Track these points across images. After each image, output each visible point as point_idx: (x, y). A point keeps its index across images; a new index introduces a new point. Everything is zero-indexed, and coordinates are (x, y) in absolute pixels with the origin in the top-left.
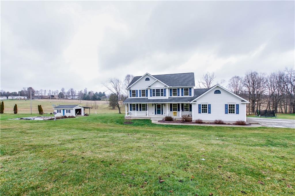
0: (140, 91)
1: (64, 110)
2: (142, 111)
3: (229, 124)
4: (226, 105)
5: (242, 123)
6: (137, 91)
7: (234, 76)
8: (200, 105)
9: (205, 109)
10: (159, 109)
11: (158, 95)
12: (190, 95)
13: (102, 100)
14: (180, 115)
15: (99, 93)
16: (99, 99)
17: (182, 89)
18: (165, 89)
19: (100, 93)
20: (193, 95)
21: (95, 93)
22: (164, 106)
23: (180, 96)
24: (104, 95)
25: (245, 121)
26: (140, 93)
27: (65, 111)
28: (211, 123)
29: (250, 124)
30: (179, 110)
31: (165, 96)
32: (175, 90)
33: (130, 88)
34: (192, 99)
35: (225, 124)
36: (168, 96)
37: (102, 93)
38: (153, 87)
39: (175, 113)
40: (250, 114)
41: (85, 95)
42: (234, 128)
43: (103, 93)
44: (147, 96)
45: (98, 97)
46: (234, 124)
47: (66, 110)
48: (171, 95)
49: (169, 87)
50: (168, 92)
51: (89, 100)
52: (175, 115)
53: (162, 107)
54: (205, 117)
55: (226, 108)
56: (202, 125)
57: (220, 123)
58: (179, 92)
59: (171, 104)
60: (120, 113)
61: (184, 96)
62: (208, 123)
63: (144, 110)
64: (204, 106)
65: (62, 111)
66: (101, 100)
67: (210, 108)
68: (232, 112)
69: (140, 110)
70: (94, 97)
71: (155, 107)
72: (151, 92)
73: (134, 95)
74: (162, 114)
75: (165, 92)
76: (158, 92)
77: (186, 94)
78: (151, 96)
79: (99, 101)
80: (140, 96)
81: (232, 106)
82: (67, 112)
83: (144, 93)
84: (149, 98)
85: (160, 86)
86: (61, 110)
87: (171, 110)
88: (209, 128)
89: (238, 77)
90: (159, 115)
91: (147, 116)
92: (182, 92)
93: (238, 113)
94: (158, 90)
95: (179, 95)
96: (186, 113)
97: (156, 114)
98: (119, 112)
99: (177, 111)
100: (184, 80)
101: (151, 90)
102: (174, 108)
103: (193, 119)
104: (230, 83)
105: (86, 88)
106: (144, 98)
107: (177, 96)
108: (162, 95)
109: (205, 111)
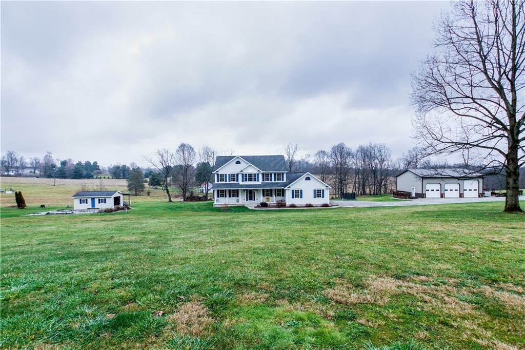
0: (229, 175)
1: (93, 199)
2: (232, 198)
3: (317, 207)
4: (315, 190)
5: (326, 205)
6: (226, 175)
7: (320, 150)
8: (293, 191)
9: (297, 194)
10: (251, 195)
11: (250, 180)
12: (283, 180)
13: (95, 177)
14: (273, 200)
15: (86, 164)
16: (89, 177)
17: (275, 174)
18: (258, 174)
19: (88, 164)
20: (285, 181)
21: (75, 163)
22: (256, 192)
23: (273, 181)
24: (95, 167)
25: (329, 203)
26: (229, 177)
27: (96, 201)
28: (303, 207)
29: (332, 206)
30: (272, 196)
31: (258, 181)
32: (267, 175)
33: (217, 172)
34: (285, 185)
35: (314, 207)
36: (260, 182)
37: (92, 164)
38: (245, 172)
39: (268, 198)
40: (336, 197)
41: (54, 167)
42: (320, 209)
43: (94, 163)
44: (237, 181)
45: (85, 172)
46: (320, 207)
47: (98, 199)
48: (263, 181)
49: (262, 172)
50: (260, 176)
51: (65, 177)
52: (268, 201)
53: (254, 193)
54: (298, 201)
55: (315, 193)
56: (296, 208)
57: (310, 206)
58: (271, 177)
59: (263, 190)
60: (170, 201)
61: (277, 181)
62: (300, 207)
63: (234, 196)
64: (297, 191)
65: (90, 201)
66: (93, 178)
67: (301, 193)
68: (319, 196)
69: (230, 196)
70: (76, 172)
71: (247, 193)
72: (243, 177)
73: (222, 180)
74: (254, 200)
75: (258, 177)
76: (250, 177)
77: (279, 179)
78: (243, 181)
79: (90, 180)
80: (229, 181)
81: (319, 191)
82: (99, 203)
83: (234, 177)
84: (240, 182)
85: (252, 170)
86: (88, 200)
87: (264, 196)
88: (302, 211)
89: (324, 152)
90: (251, 201)
91: (240, 203)
92: (275, 177)
93: (323, 197)
94: (250, 175)
95: (271, 180)
96: (280, 198)
97: (247, 200)
98: (168, 200)
99: (270, 197)
100: (276, 164)
101: (243, 175)
102: (267, 193)
103: (287, 204)
104: (316, 158)
105: (48, 153)
106: (235, 184)
107: (269, 182)
108: (255, 180)
109: (297, 196)
